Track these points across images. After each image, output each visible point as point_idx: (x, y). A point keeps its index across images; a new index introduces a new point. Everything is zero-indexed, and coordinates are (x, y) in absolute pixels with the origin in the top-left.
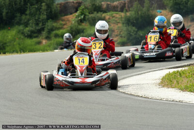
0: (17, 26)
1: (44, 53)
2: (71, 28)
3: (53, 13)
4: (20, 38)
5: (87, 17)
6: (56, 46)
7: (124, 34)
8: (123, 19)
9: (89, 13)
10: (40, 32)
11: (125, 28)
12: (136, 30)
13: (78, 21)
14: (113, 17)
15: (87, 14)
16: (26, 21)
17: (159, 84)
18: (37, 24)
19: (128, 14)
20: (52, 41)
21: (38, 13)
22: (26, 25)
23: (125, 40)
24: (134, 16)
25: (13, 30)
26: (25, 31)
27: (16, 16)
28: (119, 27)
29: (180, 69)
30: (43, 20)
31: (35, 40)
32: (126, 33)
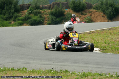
1: (12, 27)
2: (26, 16)
3: (17, 9)
4: (1, 21)
5: (33, 12)
6: (18, 24)
7: (50, 19)
8: (50, 13)
9: (34, 10)
10: (11, 18)
11: (50, 17)
12: (56, 18)
13: (28, 13)
14: (45, 12)
18: (10, 14)
19: (52, 10)
20: (16, 22)
21: (10, 9)
22: (4, 14)
23: (50, 22)
24: (55, 11)
26: (4, 17)
28: (48, 16)
30: (12, 12)
31: (8, 21)
32: (51, 19)
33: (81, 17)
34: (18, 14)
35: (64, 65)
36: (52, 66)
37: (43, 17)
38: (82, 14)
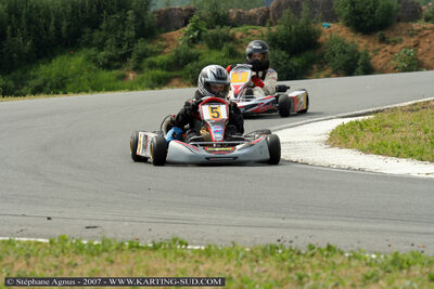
0: (85, 49)
1: (132, 93)
2: (177, 52)
3: (147, 26)
4: (89, 70)
5: (203, 34)
6: (150, 82)
8: (265, 38)
9: (208, 28)
10: (124, 58)
12: (288, 56)
13: (188, 41)
14: (249, 34)
15: (204, 29)
16: (100, 40)
17: (326, 143)
18: (120, 46)
19: (274, 29)
20: (145, 75)
21: (121, 26)
22: (101, 47)
24: (284, 33)
25: (79, 56)
26: (98, 57)
27: (84, 33)
29: (360, 118)
30: (128, 39)
31: (115, 72)
33: (379, 49)
34: (149, 46)
35: (321, 229)
36: (279, 233)
38: (383, 40)
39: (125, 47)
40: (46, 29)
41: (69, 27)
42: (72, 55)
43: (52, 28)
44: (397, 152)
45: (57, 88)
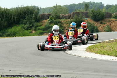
0: (21, 25)
1: (33, 36)
2: (46, 26)
3: (38, 19)
4: (22, 30)
5: (53, 21)
6: (39, 34)
8: (70, 22)
9: (54, 19)
10: (31, 27)
13: (49, 23)
14: (65, 21)
15: (53, 20)
16: (25, 22)
17: (85, 51)
18: (30, 24)
19: (72, 20)
20: (37, 32)
21: (31, 19)
22: (25, 24)
25: (19, 26)
26: (25, 27)
27: (21, 20)
28: (68, 26)
29: (95, 44)
30: (33, 22)
31: (29, 31)
33: (100, 26)
34: (38, 24)
37: (63, 27)
38: (101, 23)
39: (32, 24)
40: (11, 19)
41: (17, 19)
42: (17, 26)
43: (12, 19)
44: (105, 54)
45: (13, 35)
